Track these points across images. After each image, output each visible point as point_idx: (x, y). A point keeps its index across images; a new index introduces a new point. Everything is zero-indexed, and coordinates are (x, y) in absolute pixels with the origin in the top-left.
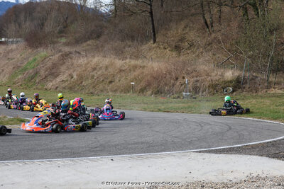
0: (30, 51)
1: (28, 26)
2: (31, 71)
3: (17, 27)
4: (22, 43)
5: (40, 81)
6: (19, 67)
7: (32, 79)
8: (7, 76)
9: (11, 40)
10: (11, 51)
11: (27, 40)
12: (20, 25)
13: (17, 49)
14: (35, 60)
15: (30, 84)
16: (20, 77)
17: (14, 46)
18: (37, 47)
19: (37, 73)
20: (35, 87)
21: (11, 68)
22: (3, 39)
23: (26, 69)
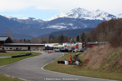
0: (113, 49)
1: (111, 34)
2: (114, 61)
3: (105, 35)
4: (108, 45)
5: (119, 68)
6: (107, 59)
7: (114, 66)
8: (99, 64)
9: (101, 43)
10: (101, 49)
11: (110, 43)
12: (106, 33)
13: (105, 48)
14: (116, 55)
15: (113, 69)
16: (107, 65)
17: (103, 47)
18: (117, 47)
19: (117, 63)
20: (116, 71)
21: (102, 59)
22: (96, 42)
23: (110, 60)
